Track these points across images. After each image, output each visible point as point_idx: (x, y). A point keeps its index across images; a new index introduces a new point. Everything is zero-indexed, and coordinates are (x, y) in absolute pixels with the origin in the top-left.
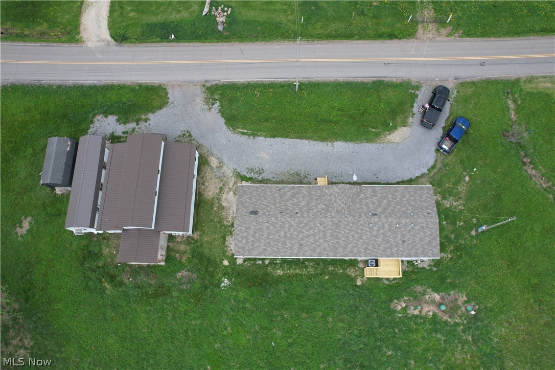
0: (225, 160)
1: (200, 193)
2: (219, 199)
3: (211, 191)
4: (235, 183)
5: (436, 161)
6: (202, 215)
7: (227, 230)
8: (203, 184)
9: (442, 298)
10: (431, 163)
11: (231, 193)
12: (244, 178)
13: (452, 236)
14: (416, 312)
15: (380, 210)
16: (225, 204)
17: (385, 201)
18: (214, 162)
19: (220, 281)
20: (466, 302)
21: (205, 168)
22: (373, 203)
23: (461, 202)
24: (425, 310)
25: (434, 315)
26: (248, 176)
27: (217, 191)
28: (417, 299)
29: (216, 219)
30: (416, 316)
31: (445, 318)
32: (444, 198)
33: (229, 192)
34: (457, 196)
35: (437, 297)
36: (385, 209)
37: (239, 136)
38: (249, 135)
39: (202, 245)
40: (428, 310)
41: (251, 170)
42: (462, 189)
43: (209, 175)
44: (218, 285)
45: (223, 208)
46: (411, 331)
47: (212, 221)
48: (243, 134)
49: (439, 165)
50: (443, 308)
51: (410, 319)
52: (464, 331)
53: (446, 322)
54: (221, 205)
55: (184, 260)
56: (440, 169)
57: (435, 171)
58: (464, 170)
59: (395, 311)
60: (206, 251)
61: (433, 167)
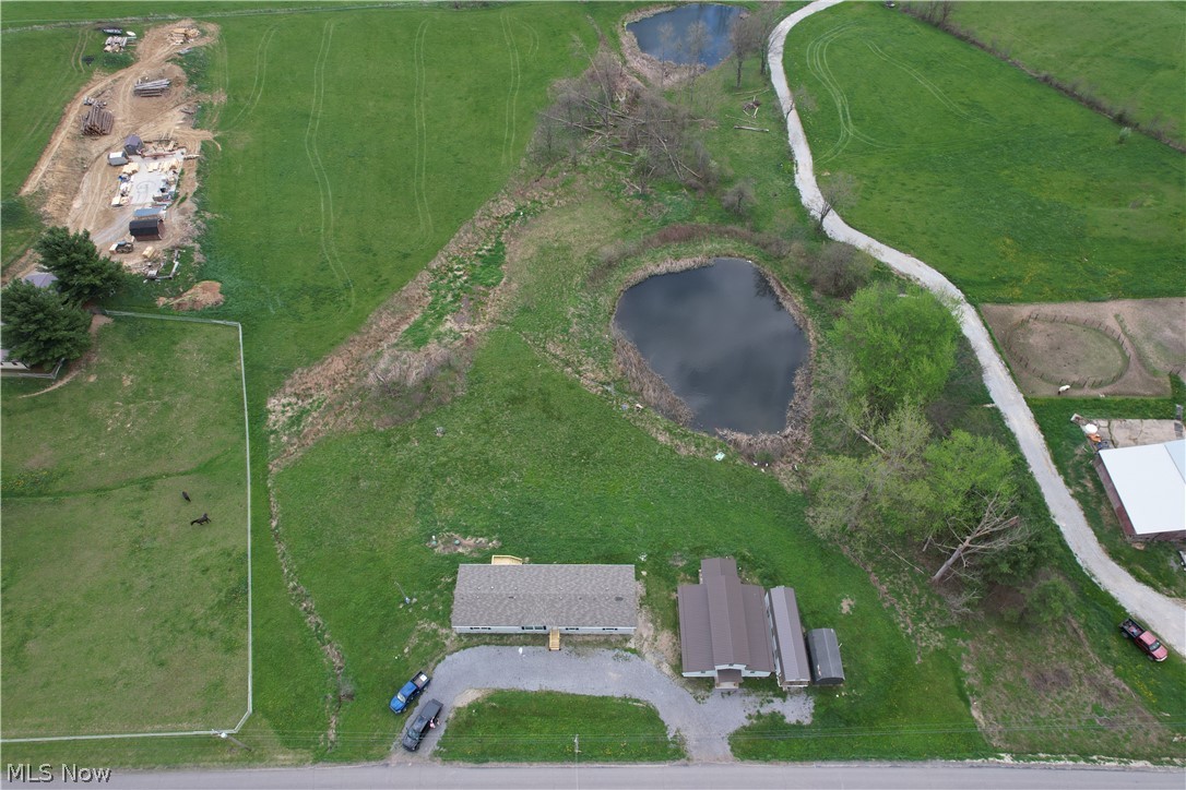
0: (655, 672)
1: (676, 635)
2: (656, 629)
3: (665, 638)
4: (642, 646)
5: (434, 669)
6: (671, 614)
7: (646, 601)
8: (674, 644)
9: (455, 550)
10: (440, 666)
11: (645, 636)
12: (634, 651)
13: (436, 596)
14: (481, 539)
15: (506, 602)
16: (650, 625)
17: (499, 611)
18: (666, 669)
19: (648, 558)
20: (436, 547)
21: (675, 662)
22: (511, 609)
23: (419, 628)
24: (472, 541)
25: (465, 538)
26: (629, 654)
27: (659, 637)
28: (478, 548)
29: (657, 610)
30: (481, 536)
31: (456, 536)
32: (435, 631)
33: (648, 637)
34: (422, 633)
35: (460, 550)
36: (500, 603)
37: (642, 698)
38: (630, 699)
39: (668, 587)
40: (470, 541)
41: (626, 659)
42: (414, 640)
43: (669, 654)
44: (650, 555)
45: (651, 621)
46: (487, 527)
47: (661, 609)
48: (637, 701)
49: (432, 664)
50: (457, 542)
51: (487, 535)
52: (443, 527)
53: (457, 532)
54: (654, 624)
55: (682, 575)
56: (431, 661)
57: (437, 659)
58: (407, 660)
59: (499, 540)
60: (663, 582)
61: (439, 661)
